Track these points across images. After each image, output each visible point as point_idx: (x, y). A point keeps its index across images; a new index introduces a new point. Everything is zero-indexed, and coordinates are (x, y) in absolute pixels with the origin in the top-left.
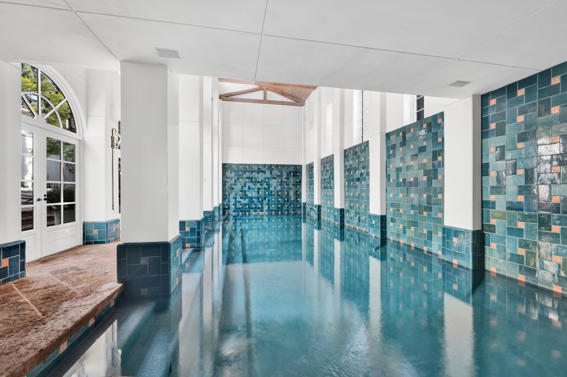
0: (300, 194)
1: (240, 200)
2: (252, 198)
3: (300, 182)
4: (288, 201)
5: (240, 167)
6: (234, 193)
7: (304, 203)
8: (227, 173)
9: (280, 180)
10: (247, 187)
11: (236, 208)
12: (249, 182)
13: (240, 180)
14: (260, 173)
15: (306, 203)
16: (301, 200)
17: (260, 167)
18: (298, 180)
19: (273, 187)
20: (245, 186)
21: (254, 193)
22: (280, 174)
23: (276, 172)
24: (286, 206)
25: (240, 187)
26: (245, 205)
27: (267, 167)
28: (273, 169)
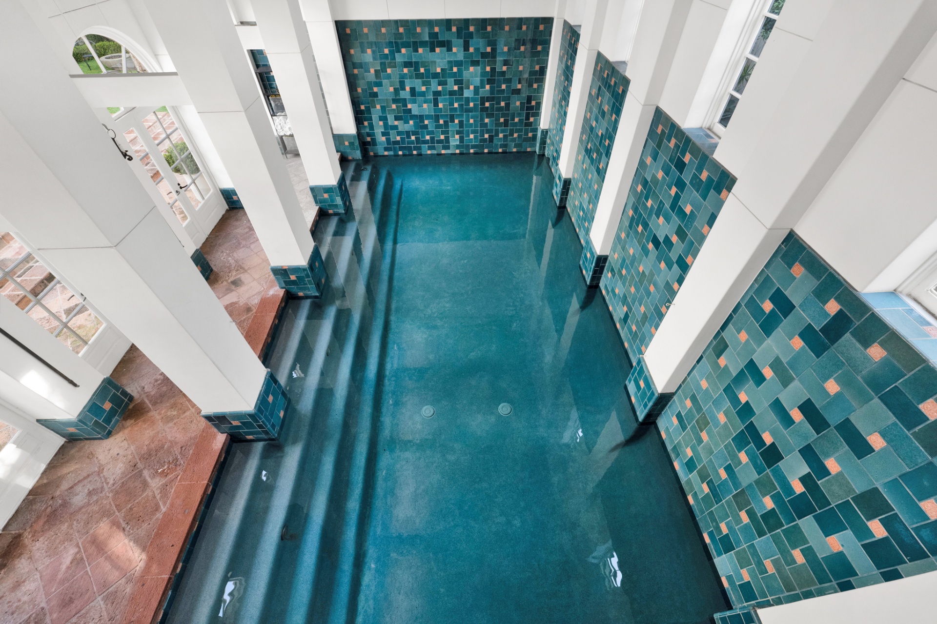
0: (539, 105)
1: (396, 123)
2: (421, 118)
3: (543, 71)
4: (506, 124)
5: (383, 30)
6: (378, 107)
7: (543, 131)
8: (352, 51)
9: (488, 69)
10: (408, 89)
11: (388, 140)
12: (411, 78)
13: (389, 71)
14: (438, 50)
15: (547, 132)
16: (537, 122)
17: (437, 29)
18: (537, 68)
19: (472, 87)
20: (403, 87)
21: (425, 106)
22: (489, 49)
23: (478, 44)
24: (501, 135)
25: (391, 89)
26: (408, 134)
27: (454, 29)
28: (471, 35)
